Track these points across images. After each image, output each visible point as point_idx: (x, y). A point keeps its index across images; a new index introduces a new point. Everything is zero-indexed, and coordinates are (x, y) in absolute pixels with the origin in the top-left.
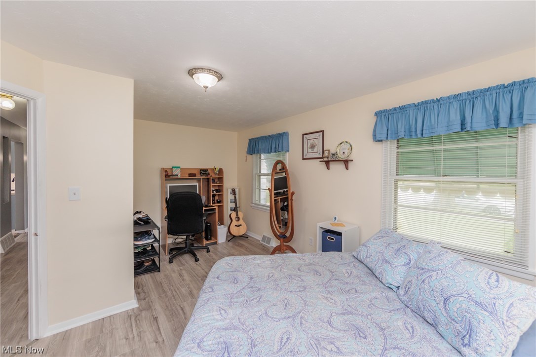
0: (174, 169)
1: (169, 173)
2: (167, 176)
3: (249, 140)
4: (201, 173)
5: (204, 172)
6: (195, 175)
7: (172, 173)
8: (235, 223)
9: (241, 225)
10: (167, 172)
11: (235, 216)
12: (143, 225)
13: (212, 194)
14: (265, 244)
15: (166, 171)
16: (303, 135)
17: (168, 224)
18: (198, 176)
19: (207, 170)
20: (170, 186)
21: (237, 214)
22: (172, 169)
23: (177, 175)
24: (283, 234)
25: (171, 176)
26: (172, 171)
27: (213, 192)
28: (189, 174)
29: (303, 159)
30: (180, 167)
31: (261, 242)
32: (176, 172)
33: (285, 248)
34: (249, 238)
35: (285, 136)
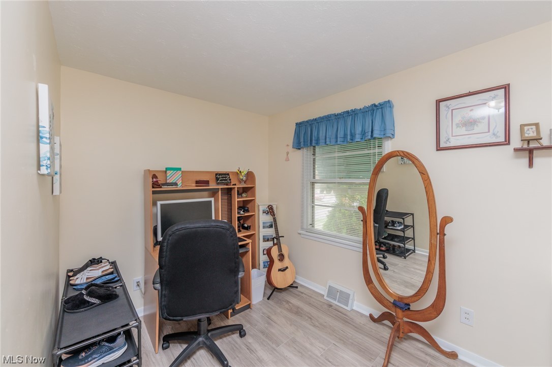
0: (169, 173)
1: (161, 180)
2: (155, 184)
3: (297, 124)
4: (217, 179)
5: (222, 177)
6: (207, 183)
7: (166, 180)
8: (277, 265)
9: (287, 268)
10: (156, 177)
11: (277, 253)
12: (99, 305)
13: (237, 215)
14: (336, 303)
15: (154, 176)
16: (438, 102)
17: (161, 297)
18: (213, 186)
19: (228, 174)
20: (161, 205)
21: (280, 249)
22: (166, 172)
23: (176, 184)
24: (407, 301)
25: (164, 185)
26: (166, 176)
27: (239, 213)
28: (197, 182)
29: (439, 149)
30: (180, 169)
31: (325, 297)
32: (173, 177)
33: (407, 328)
34: (300, 289)
35: (388, 109)
